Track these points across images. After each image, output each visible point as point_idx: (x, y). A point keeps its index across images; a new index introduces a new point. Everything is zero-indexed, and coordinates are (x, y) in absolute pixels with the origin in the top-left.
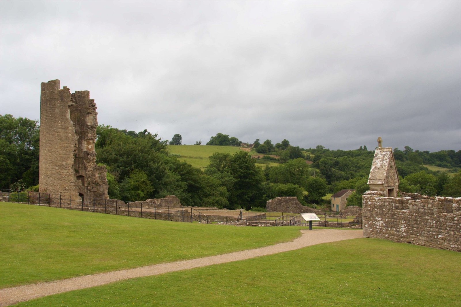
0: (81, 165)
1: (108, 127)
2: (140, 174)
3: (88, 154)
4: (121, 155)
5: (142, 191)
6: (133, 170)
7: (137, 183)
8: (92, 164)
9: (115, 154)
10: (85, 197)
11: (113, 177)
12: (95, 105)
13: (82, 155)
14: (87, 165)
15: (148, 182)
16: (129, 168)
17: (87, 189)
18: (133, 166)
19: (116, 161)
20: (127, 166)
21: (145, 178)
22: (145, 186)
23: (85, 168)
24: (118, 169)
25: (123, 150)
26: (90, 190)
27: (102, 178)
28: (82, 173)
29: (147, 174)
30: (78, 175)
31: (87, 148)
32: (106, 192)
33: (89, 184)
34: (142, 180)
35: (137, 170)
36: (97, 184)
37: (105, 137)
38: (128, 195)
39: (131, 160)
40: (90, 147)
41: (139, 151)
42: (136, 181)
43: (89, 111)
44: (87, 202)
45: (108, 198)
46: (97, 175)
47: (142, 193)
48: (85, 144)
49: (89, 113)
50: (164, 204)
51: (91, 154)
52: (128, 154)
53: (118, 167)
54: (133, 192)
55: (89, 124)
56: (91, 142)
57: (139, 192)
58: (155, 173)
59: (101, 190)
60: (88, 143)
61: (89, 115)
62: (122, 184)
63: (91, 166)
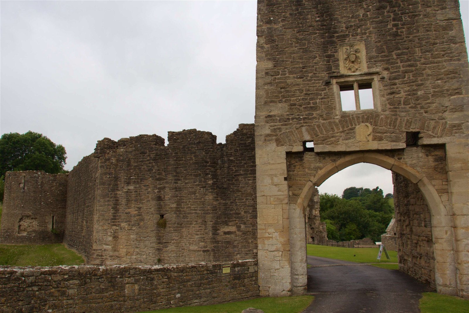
0: (312, 223)
1: (335, 195)
2: (353, 225)
3: (316, 217)
4: (341, 214)
5: (354, 236)
6: (348, 223)
7: (350, 231)
8: (318, 222)
9: (338, 214)
10: (315, 239)
11: (335, 227)
12: (318, 191)
13: (313, 217)
14: (316, 222)
15: (357, 230)
16: (346, 222)
17: (316, 235)
18: (348, 221)
19: (338, 217)
20: (345, 220)
21: (356, 228)
22: (355, 233)
23: (315, 224)
24: (339, 222)
25: (343, 211)
26: (317, 235)
27: (323, 229)
28: (313, 226)
29: (357, 225)
30: (311, 227)
31: (315, 213)
32: (326, 236)
33: (317, 232)
34: (353, 229)
35: (351, 223)
36: (321, 232)
37: (333, 202)
38: (344, 238)
39: (347, 217)
40: (317, 213)
41: (352, 211)
42: (350, 230)
43: (315, 194)
44: (316, 242)
45: (327, 239)
46: (321, 227)
47: (353, 237)
48: (314, 211)
49: (315, 195)
50: (361, 243)
51: (317, 216)
52: (345, 213)
53: (340, 221)
54: (348, 236)
55: (315, 201)
56: (317, 210)
57: (352, 236)
58: (362, 225)
59: (323, 235)
60: (316, 211)
61: (316, 196)
62: (341, 232)
63: (317, 222)
